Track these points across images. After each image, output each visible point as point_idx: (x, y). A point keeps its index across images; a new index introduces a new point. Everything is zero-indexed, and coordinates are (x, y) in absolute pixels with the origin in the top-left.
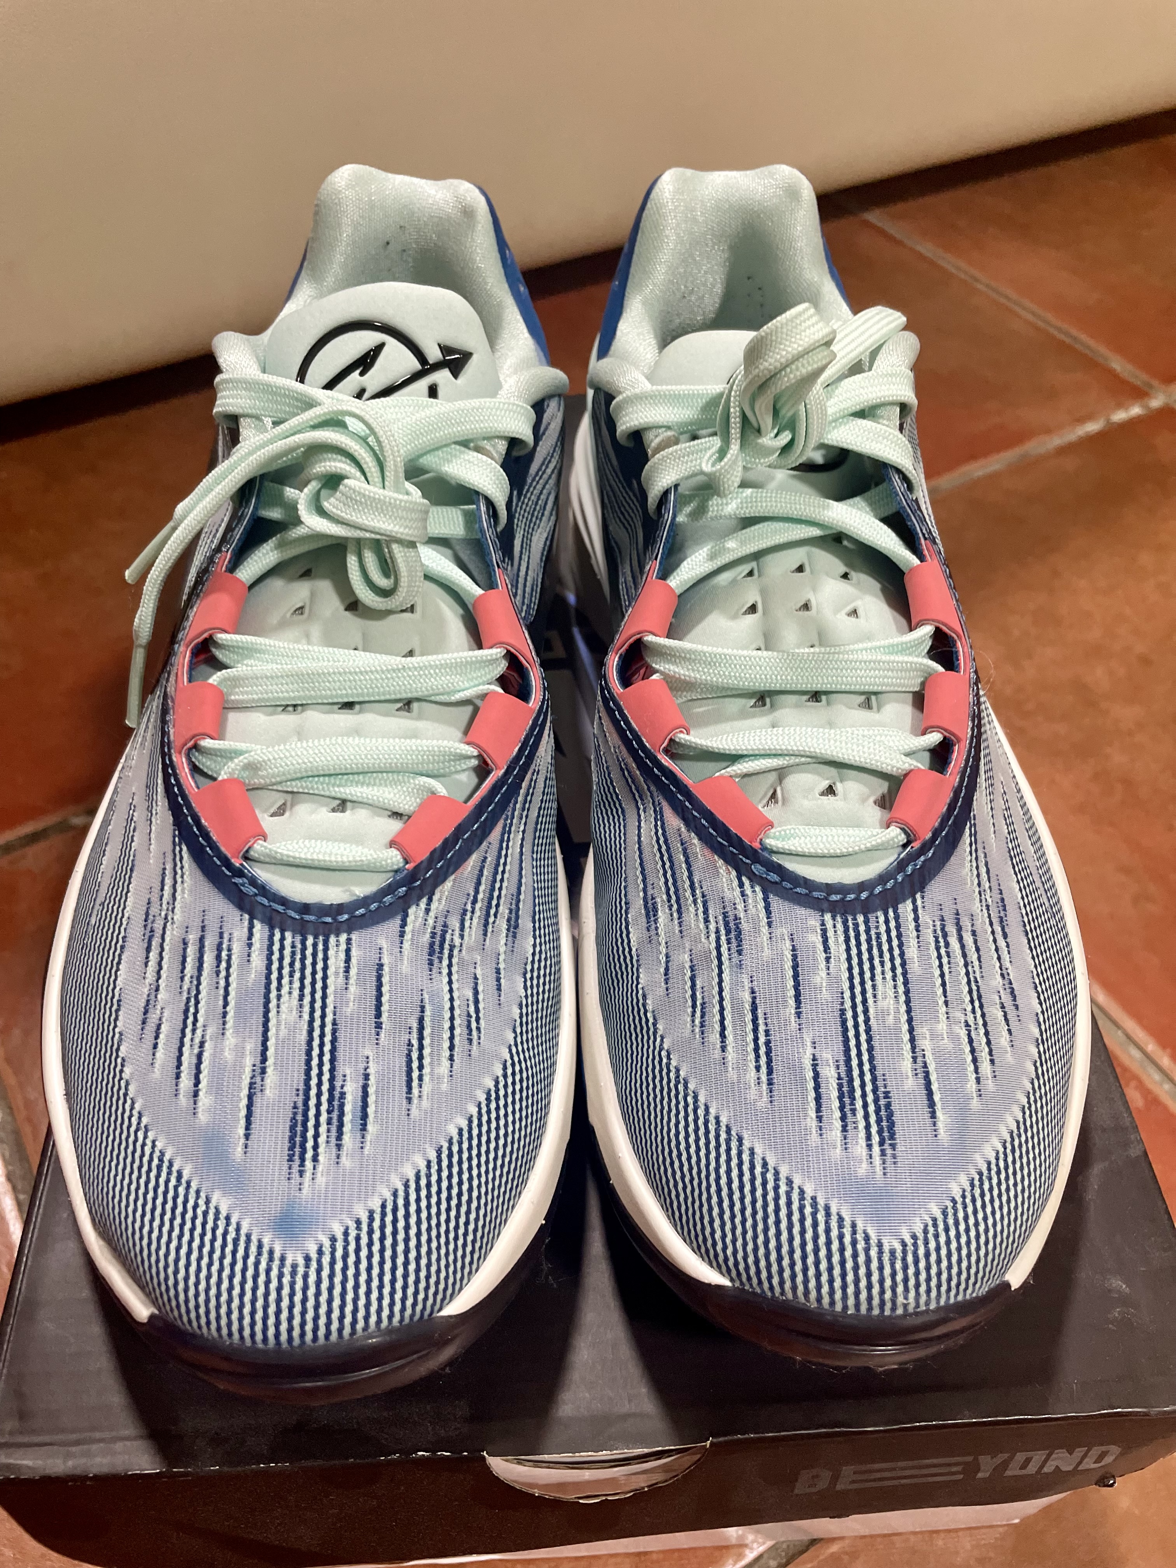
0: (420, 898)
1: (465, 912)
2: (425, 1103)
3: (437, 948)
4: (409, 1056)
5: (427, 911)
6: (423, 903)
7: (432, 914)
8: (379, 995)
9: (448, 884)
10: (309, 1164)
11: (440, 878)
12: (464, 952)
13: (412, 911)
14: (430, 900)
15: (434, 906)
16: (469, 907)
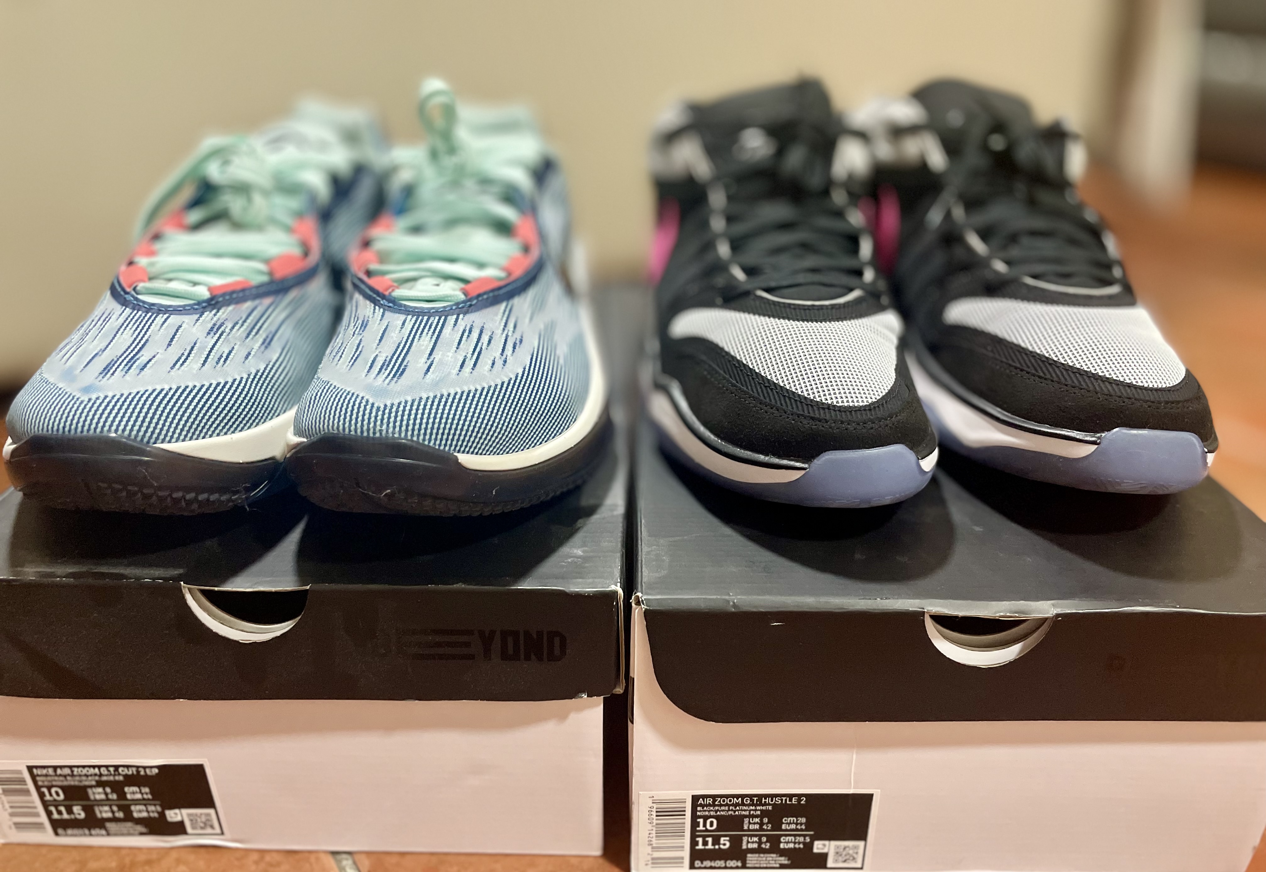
0: (213, 309)
1: (237, 323)
2: (180, 372)
3: (215, 330)
4: (180, 358)
5: (215, 315)
6: (214, 312)
7: (217, 316)
8: (175, 334)
9: (231, 308)
10: (109, 375)
11: (228, 303)
12: (230, 336)
13: (206, 314)
14: (218, 312)
15: (219, 314)
16: (240, 322)
